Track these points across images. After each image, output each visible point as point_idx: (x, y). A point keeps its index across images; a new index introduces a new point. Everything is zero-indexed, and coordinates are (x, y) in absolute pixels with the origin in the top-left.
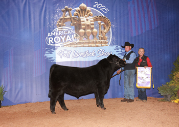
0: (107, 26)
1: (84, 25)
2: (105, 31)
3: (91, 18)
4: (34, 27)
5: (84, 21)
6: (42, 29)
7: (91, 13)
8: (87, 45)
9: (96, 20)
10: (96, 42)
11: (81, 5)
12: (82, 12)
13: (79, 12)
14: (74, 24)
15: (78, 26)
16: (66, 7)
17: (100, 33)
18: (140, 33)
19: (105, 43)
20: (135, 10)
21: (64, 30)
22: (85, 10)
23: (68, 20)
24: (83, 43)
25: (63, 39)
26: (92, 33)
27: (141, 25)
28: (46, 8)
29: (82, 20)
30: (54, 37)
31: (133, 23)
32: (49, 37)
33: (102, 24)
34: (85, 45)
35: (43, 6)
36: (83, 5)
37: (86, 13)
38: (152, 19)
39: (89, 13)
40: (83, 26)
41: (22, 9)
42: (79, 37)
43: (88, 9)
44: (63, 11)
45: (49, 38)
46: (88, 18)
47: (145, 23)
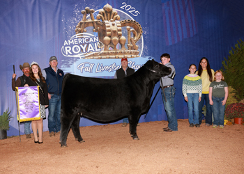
0: (138, 32)
1: (109, 31)
2: (135, 38)
3: (118, 23)
4: (46, 34)
5: (109, 27)
6: (57, 35)
7: (118, 16)
8: (114, 56)
9: (123, 25)
10: (125, 53)
11: (105, 6)
12: (107, 15)
13: (103, 14)
14: (97, 30)
15: (102, 33)
16: (87, 8)
17: (130, 42)
18: (176, 42)
19: (136, 53)
20: (170, 13)
21: (85, 37)
22: (110, 12)
23: (90, 25)
24: (108, 54)
25: (84, 48)
26: (119, 41)
27: (178, 32)
28: (61, 8)
29: (107, 25)
30: (72, 45)
31: (168, 29)
32: (66, 45)
33: (131, 30)
34: (111, 56)
35: (57, 7)
36: (108, 6)
37: (112, 16)
38: (190, 25)
39: (115, 17)
40: (108, 33)
41: (30, 9)
42: (104, 45)
43: (115, 10)
44: (84, 13)
45: (66, 48)
46: (114, 22)
47: (182, 30)
